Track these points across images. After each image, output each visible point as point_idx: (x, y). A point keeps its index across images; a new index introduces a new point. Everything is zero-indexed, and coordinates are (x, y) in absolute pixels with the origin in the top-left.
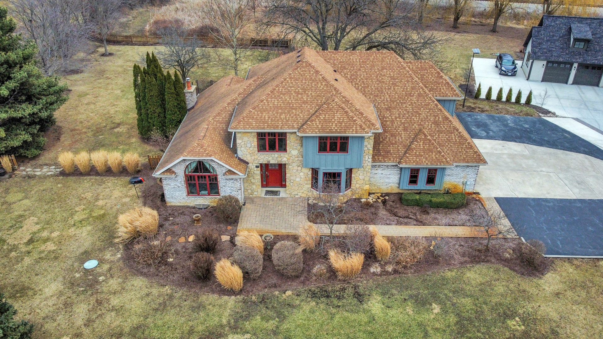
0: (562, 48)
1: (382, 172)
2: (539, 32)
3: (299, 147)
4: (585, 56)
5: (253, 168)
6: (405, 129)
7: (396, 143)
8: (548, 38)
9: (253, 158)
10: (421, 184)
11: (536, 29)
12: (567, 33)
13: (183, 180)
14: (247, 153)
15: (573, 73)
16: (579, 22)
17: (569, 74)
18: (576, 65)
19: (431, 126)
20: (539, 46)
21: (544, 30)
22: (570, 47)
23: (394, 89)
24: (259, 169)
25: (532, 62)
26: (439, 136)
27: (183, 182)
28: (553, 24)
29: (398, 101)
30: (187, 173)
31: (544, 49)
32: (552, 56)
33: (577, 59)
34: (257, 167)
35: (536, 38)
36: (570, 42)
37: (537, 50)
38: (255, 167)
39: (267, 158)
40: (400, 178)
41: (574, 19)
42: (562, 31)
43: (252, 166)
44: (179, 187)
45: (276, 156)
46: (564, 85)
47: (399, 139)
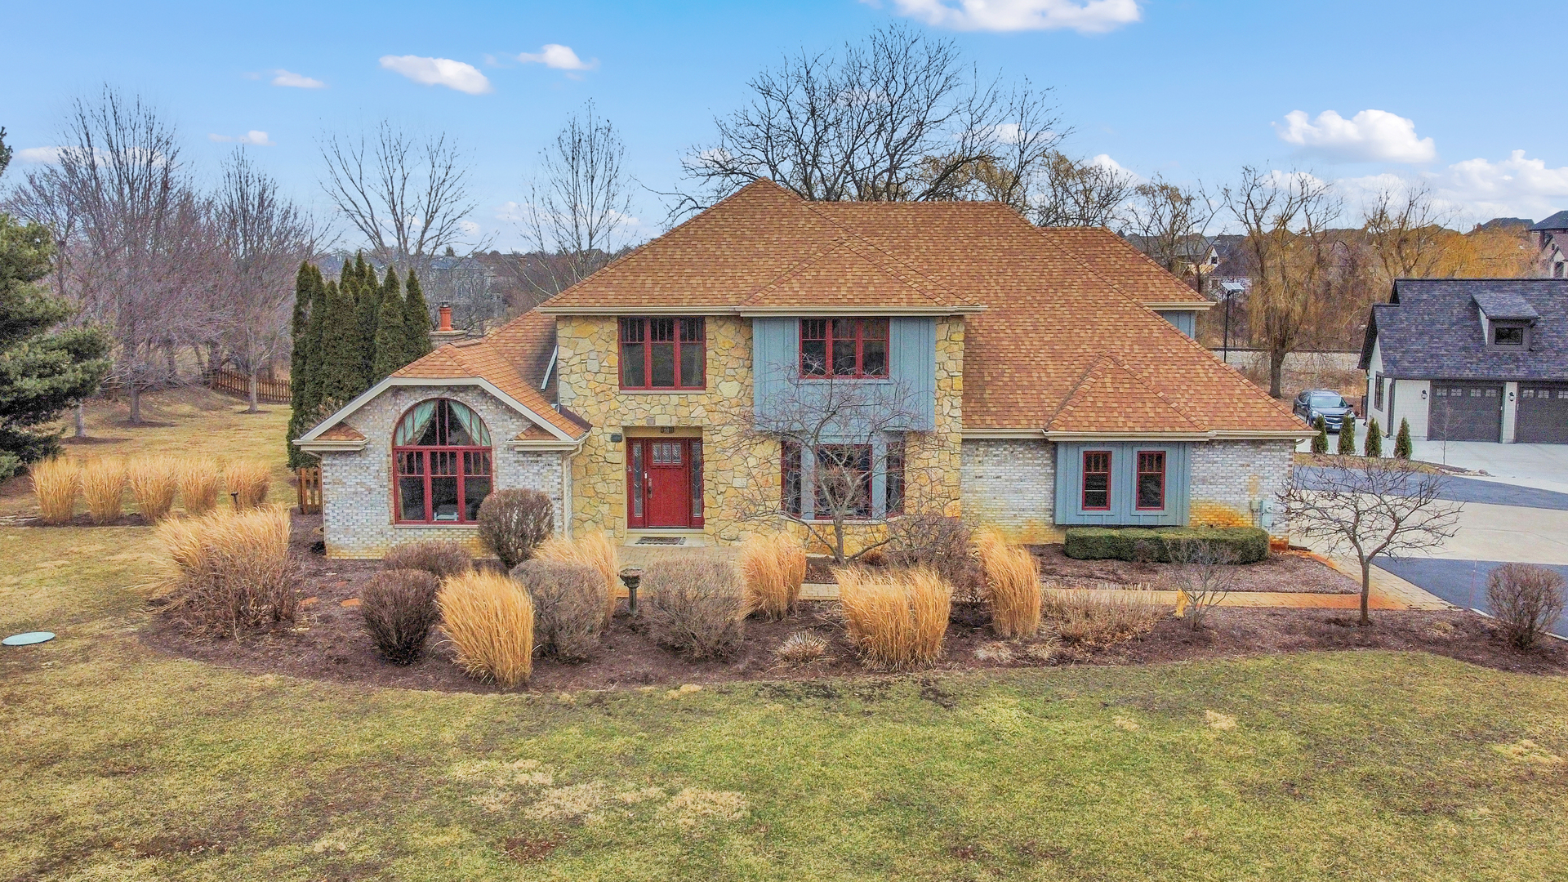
0: (1464, 348)
1: (997, 471)
2: (1391, 316)
3: (743, 372)
4: (1531, 361)
5: (602, 442)
6: (1055, 356)
7: (1032, 386)
8: (1420, 327)
9: (604, 407)
10: (1123, 505)
11: (1384, 310)
12: (1468, 314)
13: (385, 466)
14: (588, 392)
15: (1510, 409)
16: (1492, 290)
17: (1500, 414)
18: (1511, 388)
19: (1132, 349)
20: (1403, 347)
21: (1406, 311)
22: (1484, 345)
23: (1015, 273)
24: (622, 445)
25: (1392, 387)
26: (1156, 369)
27: (384, 475)
28: (1425, 296)
29: (1029, 298)
30: (400, 443)
31: (1416, 352)
32: (1441, 367)
33: (1511, 370)
34: (616, 439)
35: (1387, 330)
36: (1482, 332)
37: (1398, 356)
38: (608, 438)
39: (647, 407)
40: (1054, 492)
41: (1478, 283)
42: (1455, 311)
43: (600, 436)
44: (370, 491)
45: (675, 399)
46: (1493, 446)
47: (1039, 377)
